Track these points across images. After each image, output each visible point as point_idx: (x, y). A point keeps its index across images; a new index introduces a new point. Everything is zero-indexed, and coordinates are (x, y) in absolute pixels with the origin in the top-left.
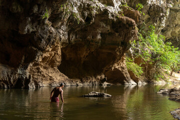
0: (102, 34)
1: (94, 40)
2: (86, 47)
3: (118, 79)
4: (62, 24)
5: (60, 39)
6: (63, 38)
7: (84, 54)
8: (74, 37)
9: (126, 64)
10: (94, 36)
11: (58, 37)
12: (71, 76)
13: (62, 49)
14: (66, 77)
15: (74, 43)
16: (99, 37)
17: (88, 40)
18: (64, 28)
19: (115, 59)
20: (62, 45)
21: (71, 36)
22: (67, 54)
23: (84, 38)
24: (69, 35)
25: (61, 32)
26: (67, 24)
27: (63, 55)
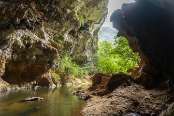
0: (36, 56)
1: (31, 59)
2: (24, 63)
3: (45, 83)
4: (8, 47)
5: (6, 57)
6: (7, 56)
7: (23, 67)
8: (16, 56)
9: (50, 74)
10: (31, 57)
11: (4, 56)
12: (11, 83)
13: (6, 64)
14: (8, 84)
15: (15, 60)
16: (34, 57)
17: (26, 59)
18: (9, 50)
19: (44, 71)
20: (6, 61)
21: (14, 55)
22: (10, 68)
23: (24, 57)
24: (12, 55)
25: (7, 52)
26: (11, 48)
27: (7, 68)
